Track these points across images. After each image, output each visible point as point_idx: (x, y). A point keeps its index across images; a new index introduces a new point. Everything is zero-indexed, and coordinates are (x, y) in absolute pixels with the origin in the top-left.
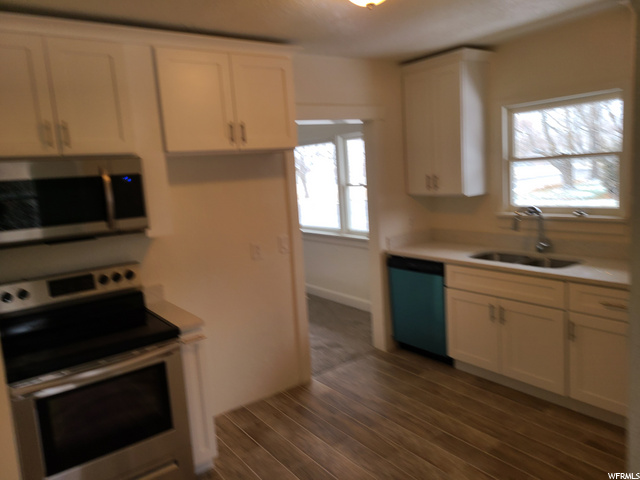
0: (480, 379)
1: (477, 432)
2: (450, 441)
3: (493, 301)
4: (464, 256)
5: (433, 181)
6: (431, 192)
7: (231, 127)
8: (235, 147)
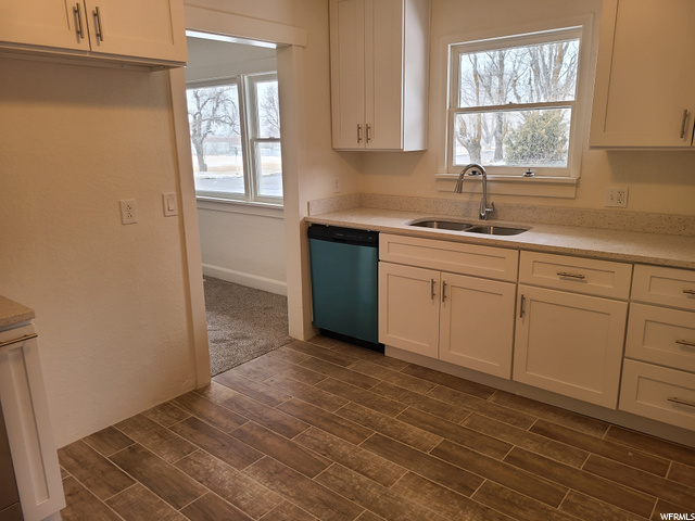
0: (413, 366)
1: (417, 430)
2: (387, 444)
3: (435, 275)
4: (402, 224)
5: (365, 132)
6: (362, 146)
7: (77, 11)
8: (84, 45)
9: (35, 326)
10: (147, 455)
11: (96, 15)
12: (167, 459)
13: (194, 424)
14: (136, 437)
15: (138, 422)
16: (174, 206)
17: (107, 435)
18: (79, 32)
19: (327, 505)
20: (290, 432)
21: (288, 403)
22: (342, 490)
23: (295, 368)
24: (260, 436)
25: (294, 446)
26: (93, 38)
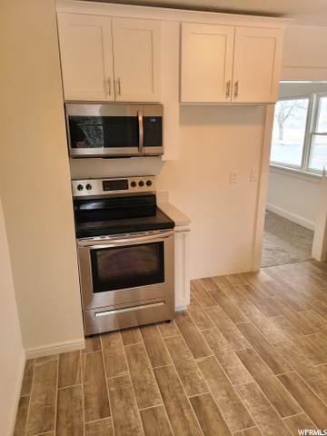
7: (228, 84)
8: (229, 100)
9: (190, 226)
10: (224, 295)
11: (236, 84)
12: (232, 300)
13: (248, 288)
14: (220, 286)
15: (222, 278)
16: (256, 176)
17: (208, 280)
18: (228, 94)
19: (311, 351)
20: (299, 309)
21: (301, 293)
22: (322, 347)
23: (310, 276)
24: (281, 305)
25: (299, 316)
26: (233, 96)
